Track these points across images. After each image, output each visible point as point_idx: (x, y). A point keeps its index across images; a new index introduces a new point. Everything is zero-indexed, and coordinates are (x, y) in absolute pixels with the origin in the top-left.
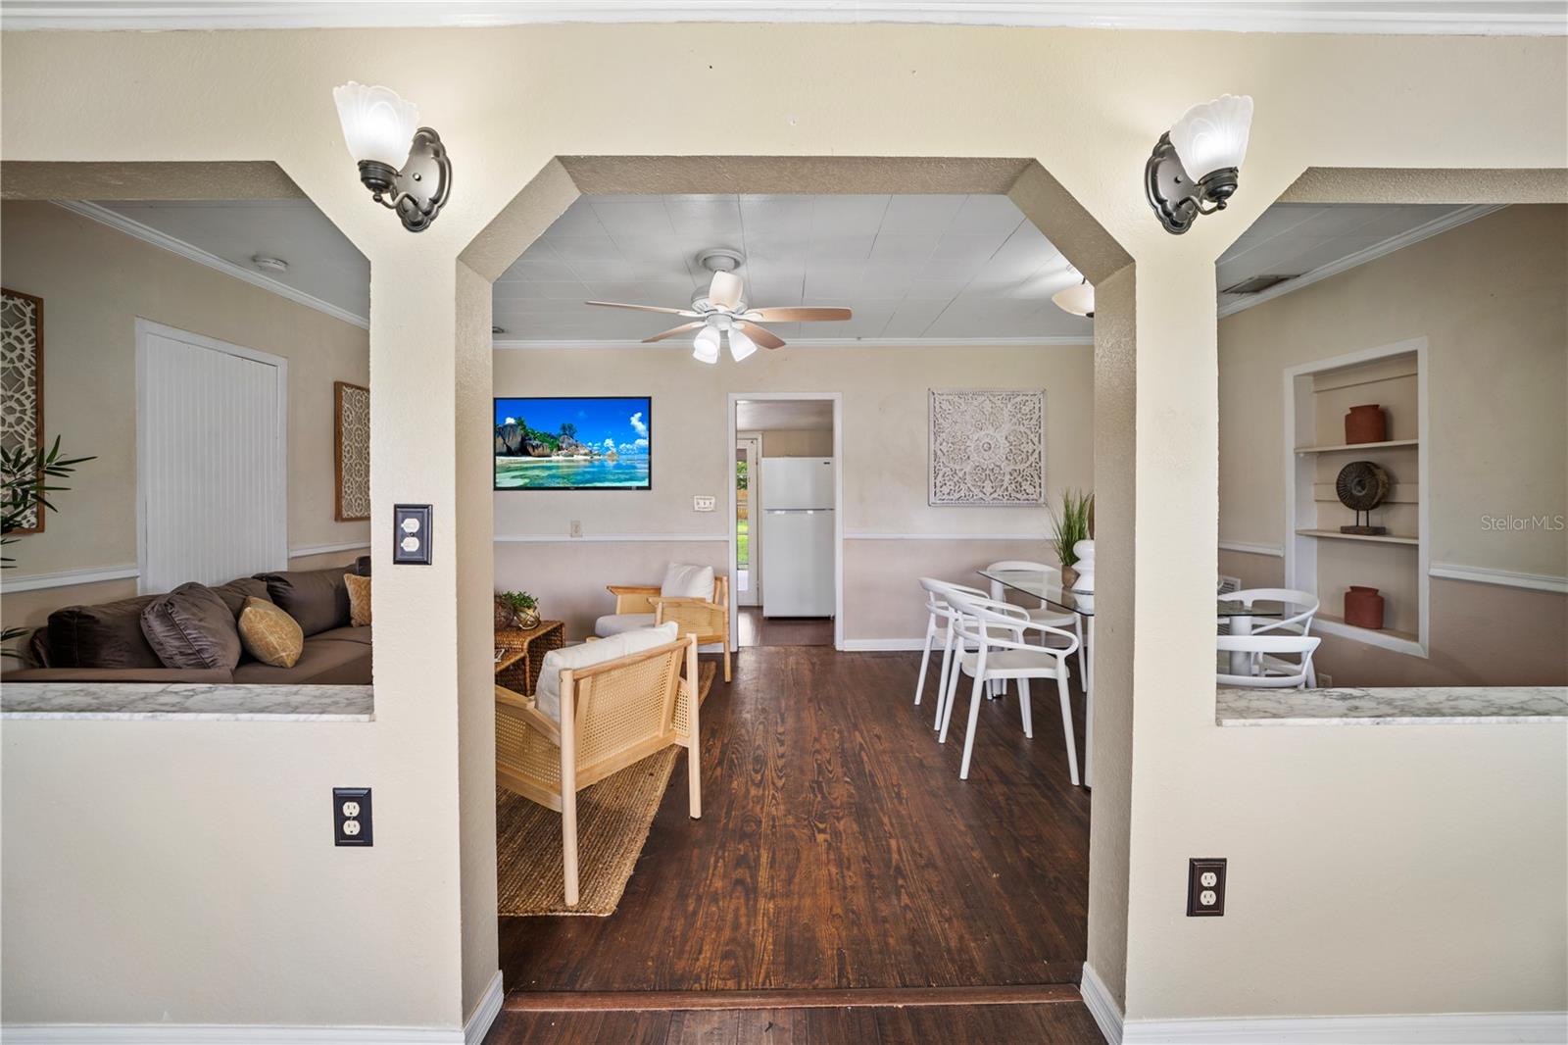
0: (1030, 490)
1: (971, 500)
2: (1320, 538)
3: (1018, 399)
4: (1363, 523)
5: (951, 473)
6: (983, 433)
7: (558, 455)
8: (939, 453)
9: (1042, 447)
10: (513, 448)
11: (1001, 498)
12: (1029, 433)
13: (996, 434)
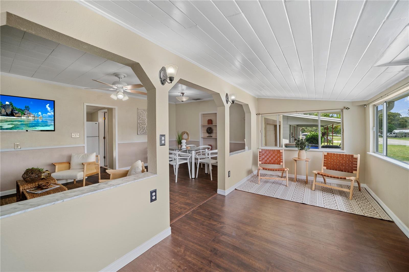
2: (203, 138)
4: (210, 136)
5: (142, 127)
7: (24, 117)
8: (140, 123)
10: (8, 113)
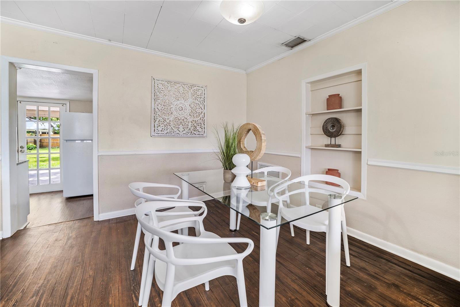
0: (200, 130)
1: (173, 134)
2: (313, 149)
3: (195, 88)
4: (333, 143)
5: (162, 120)
6: (179, 102)
8: (157, 110)
9: (205, 111)
11: (187, 133)
12: (200, 104)
13: (184, 103)
